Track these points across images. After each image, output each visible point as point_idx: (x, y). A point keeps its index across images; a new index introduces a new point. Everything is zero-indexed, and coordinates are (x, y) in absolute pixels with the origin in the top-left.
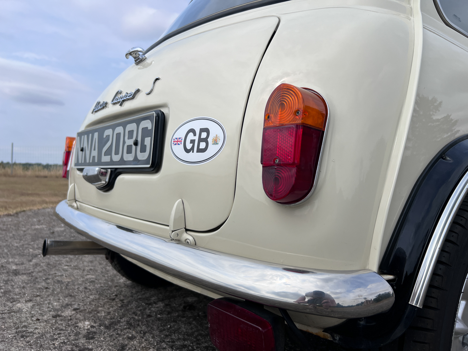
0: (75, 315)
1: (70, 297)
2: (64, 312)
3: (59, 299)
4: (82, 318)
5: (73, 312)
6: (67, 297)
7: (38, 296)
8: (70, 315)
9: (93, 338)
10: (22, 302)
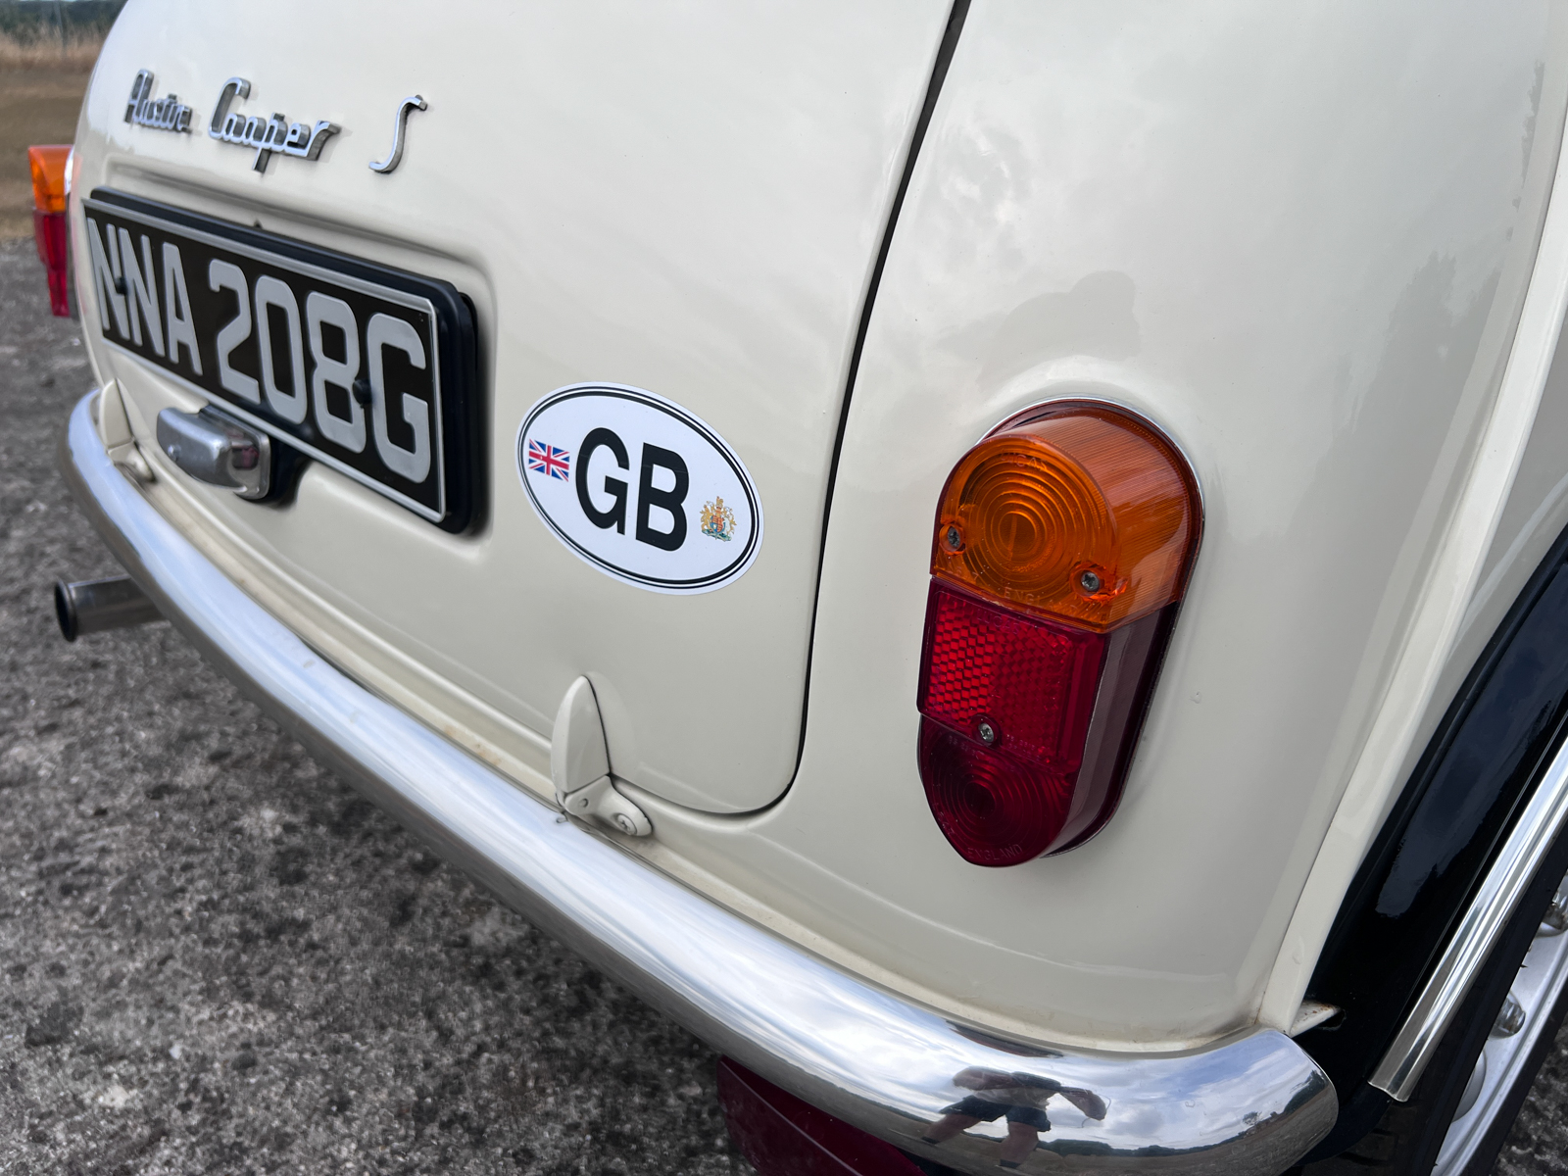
0: (221, 780)
1: (187, 703)
2: (182, 773)
3: (151, 714)
4: (247, 793)
5: (213, 770)
6: (176, 698)
7: (74, 703)
8: (205, 781)
9: (299, 877)
10: (27, 736)
